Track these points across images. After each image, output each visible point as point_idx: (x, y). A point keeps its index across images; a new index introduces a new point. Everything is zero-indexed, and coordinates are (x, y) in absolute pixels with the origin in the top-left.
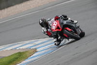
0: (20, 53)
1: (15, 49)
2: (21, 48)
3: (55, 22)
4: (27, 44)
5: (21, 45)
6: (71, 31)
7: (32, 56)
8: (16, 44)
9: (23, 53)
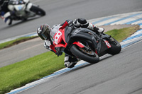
0: (115, 30)
1: (109, 24)
2: (117, 23)
3: (59, 32)
4: (125, 18)
5: (117, 19)
6: (84, 48)
7: (132, 36)
8: (110, 18)
9: (120, 30)
